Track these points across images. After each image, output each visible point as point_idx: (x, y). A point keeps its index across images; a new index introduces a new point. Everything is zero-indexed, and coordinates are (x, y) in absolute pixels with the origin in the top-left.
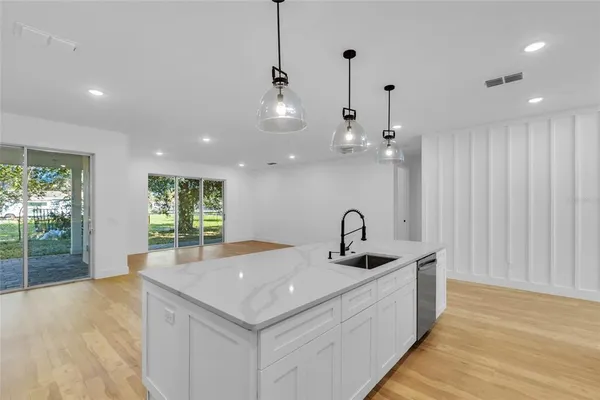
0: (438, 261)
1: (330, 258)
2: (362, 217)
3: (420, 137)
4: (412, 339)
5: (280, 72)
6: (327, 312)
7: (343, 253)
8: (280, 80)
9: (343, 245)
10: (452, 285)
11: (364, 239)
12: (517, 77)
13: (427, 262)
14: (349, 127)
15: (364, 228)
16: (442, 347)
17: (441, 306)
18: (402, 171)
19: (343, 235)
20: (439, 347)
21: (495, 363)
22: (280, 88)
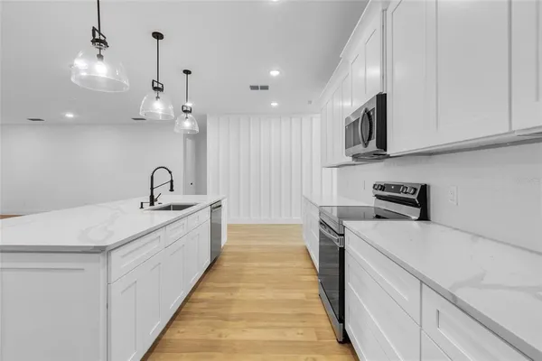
0: (223, 206)
1: (142, 207)
2: (170, 172)
3: (206, 116)
4: (207, 262)
5: (100, 34)
6: (155, 240)
7: (152, 204)
8: (99, 41)
9: (152, 196)
10: (230, 227)
11: (172, 190)
12: (266, 88)
13: (216, 207)
14: (158, 97)
15: (172, 181)
16: (226, 264)
17: (224, 240)
18: (189, 142)
19: (152, 189)
20: (225, 264)
21: (256, 264)
22: (100, 49)
